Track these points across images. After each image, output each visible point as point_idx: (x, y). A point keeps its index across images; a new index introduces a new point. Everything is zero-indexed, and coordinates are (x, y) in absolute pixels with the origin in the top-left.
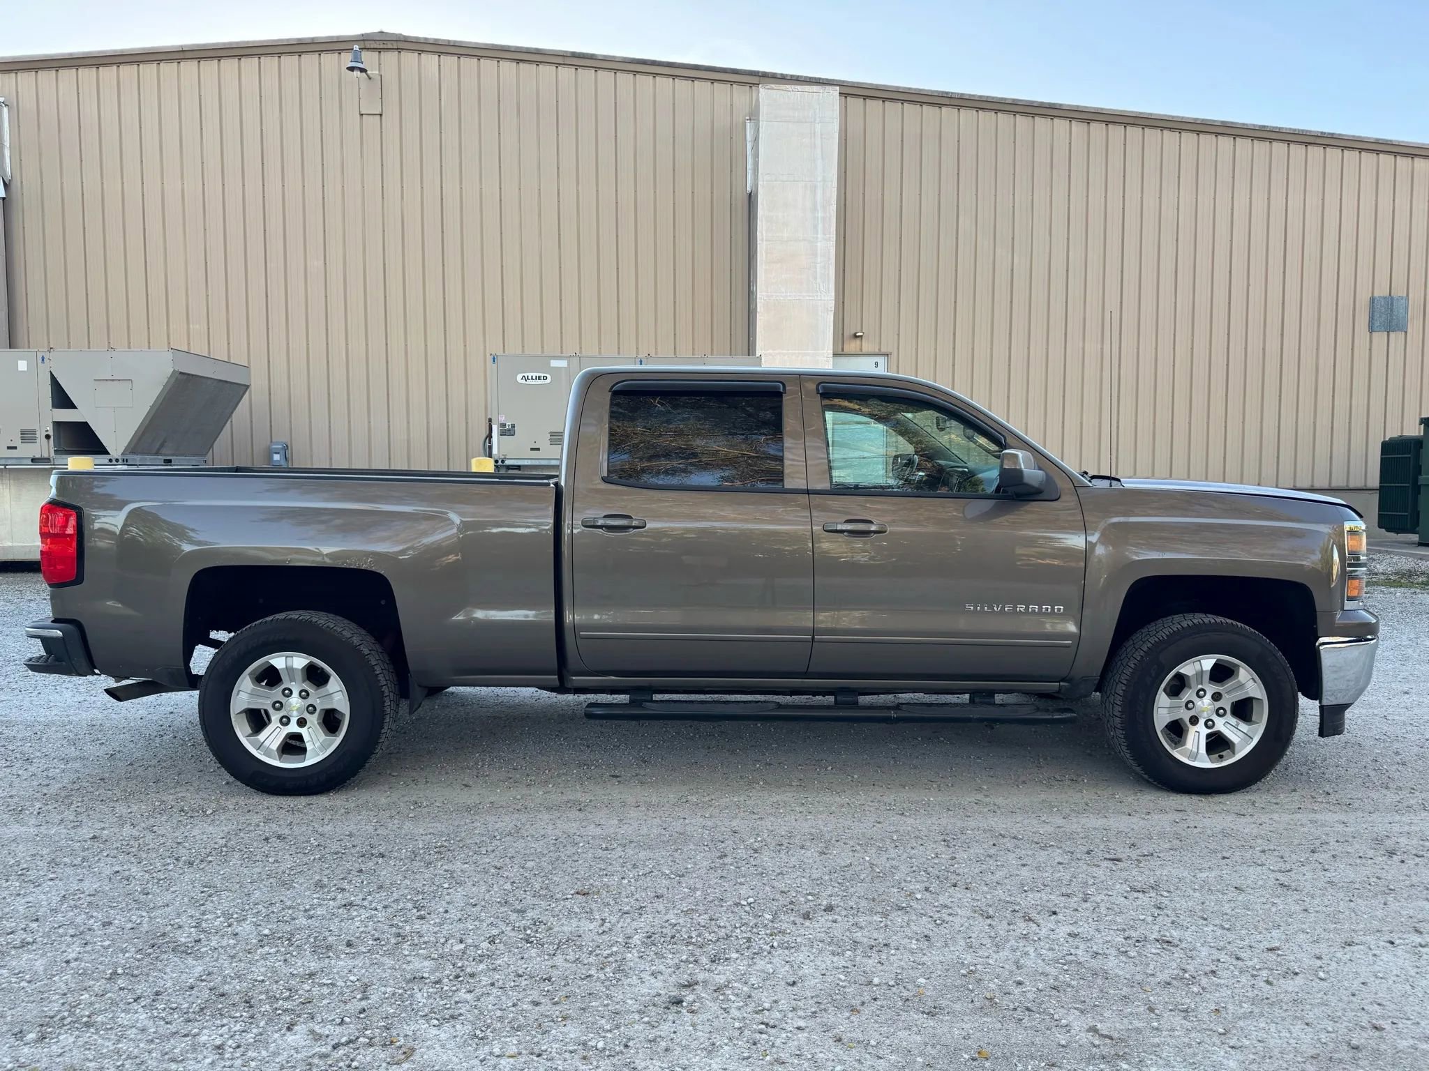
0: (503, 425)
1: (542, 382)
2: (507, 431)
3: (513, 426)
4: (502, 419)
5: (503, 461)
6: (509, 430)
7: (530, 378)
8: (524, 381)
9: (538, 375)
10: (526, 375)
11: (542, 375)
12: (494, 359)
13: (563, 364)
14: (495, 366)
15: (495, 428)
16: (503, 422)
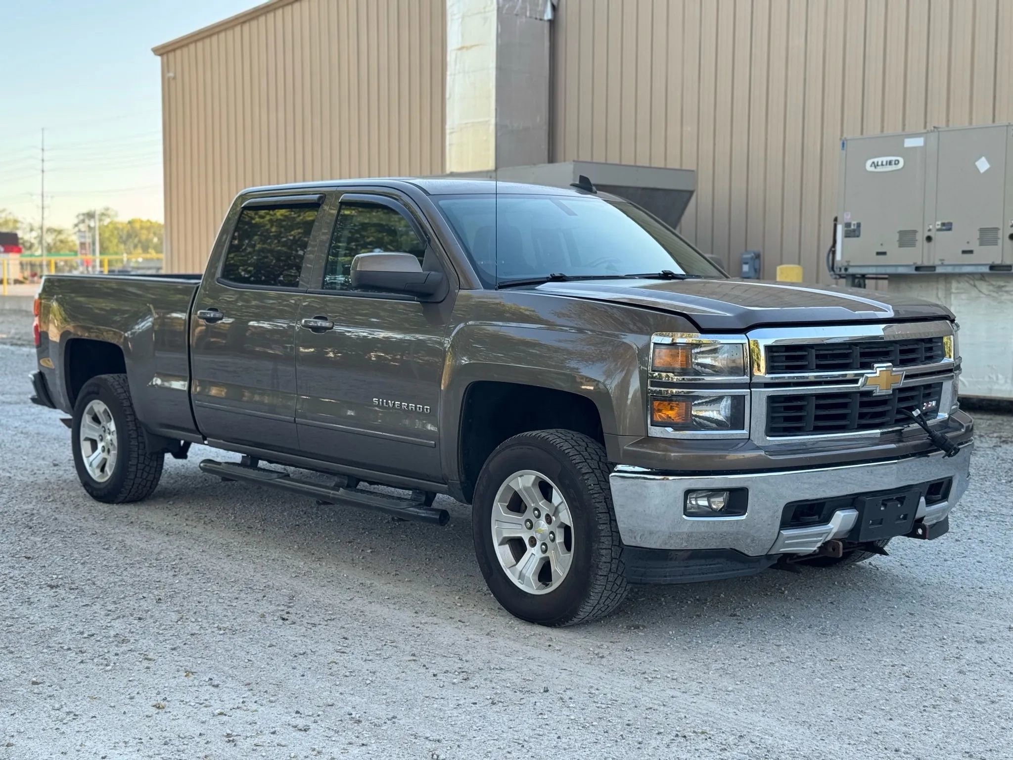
0: (848, 225)
1: (893, 168)
2: (852, 232)
3: (859, 225)
4: (847, 217)
5: (846, 269)
6: (854, 231)
7: (880, 163)
8: (873, 169)
9: (889, 158)
10: (876, 160)
11: (893, 158)
12: (843, 144)
13: (918, 142)
14: (844, 152)
15: (840, 229)
16: (848, 221)
